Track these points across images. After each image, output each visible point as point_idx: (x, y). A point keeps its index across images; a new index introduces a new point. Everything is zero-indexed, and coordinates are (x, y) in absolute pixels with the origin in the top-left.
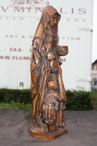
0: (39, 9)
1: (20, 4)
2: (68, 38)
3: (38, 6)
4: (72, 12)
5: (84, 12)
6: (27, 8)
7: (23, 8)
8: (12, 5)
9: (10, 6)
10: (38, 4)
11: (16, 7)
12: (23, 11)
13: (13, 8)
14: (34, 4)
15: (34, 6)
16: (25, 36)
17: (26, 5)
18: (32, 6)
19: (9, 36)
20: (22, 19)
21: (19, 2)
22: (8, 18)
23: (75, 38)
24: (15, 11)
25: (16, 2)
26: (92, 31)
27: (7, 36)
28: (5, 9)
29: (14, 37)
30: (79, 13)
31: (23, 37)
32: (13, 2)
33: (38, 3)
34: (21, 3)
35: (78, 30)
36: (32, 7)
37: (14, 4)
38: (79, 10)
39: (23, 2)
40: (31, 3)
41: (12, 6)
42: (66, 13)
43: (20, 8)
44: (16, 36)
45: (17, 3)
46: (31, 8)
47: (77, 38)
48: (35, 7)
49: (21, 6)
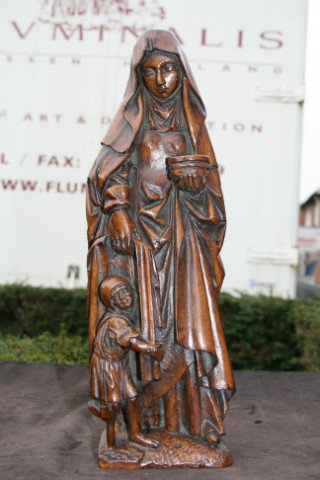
0: (133, 31)
1: (73, 13)
2: (225, 127)
3: (128, 21)
4: (240, 44)
5: (276, 44)
6: (95, 28)
7: (80, 27)
8: (47, 16)
9: (40, 20)
10: (131, 14)
11: (58, 26)
12: (81, 38)
13: (49, 28)
14: (117, 16)
15: (116, 22)
16: (86, 118)
17: (90, 19)
18: (110, 21)
19: (36, 117)
20: (78, 62)
21: (69, 9)
22: (31, 60)
23: (248, 127)
24: (54, 37)
25: (57, 9)
26: (301, 103)
27: (28, 117)
28: (23, 31)
29: (51, 119)
30: (262, 47)
31: (81, 120)
32: (48, 8)
33: (128, 11)
34: (77, 12)
35: (257, 100)
36: (111, 26)
37: (53, 15)
38: (262, 36)
39: (82, 9)
40: (107, 13)
41: (47, 22)
42: (219, 45)
43: (74, 27)
44: (58, 117)
45: (62, 12)
46: (107, 29)
47: (254, 127)
48: (119, 26)
49: (75, 20)
